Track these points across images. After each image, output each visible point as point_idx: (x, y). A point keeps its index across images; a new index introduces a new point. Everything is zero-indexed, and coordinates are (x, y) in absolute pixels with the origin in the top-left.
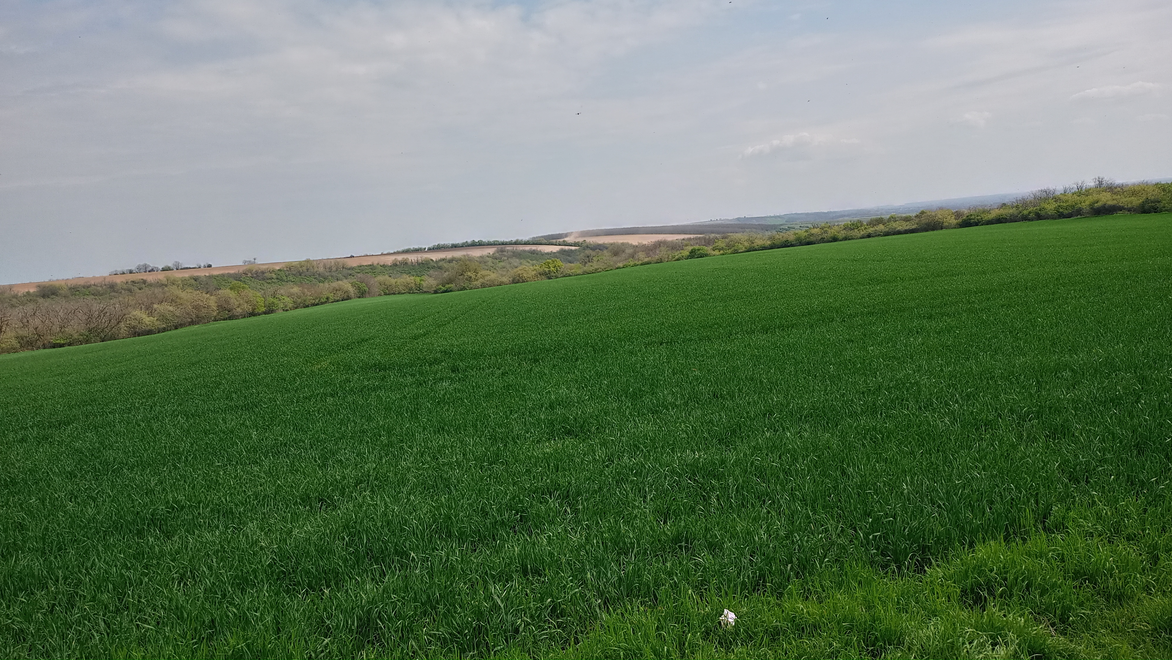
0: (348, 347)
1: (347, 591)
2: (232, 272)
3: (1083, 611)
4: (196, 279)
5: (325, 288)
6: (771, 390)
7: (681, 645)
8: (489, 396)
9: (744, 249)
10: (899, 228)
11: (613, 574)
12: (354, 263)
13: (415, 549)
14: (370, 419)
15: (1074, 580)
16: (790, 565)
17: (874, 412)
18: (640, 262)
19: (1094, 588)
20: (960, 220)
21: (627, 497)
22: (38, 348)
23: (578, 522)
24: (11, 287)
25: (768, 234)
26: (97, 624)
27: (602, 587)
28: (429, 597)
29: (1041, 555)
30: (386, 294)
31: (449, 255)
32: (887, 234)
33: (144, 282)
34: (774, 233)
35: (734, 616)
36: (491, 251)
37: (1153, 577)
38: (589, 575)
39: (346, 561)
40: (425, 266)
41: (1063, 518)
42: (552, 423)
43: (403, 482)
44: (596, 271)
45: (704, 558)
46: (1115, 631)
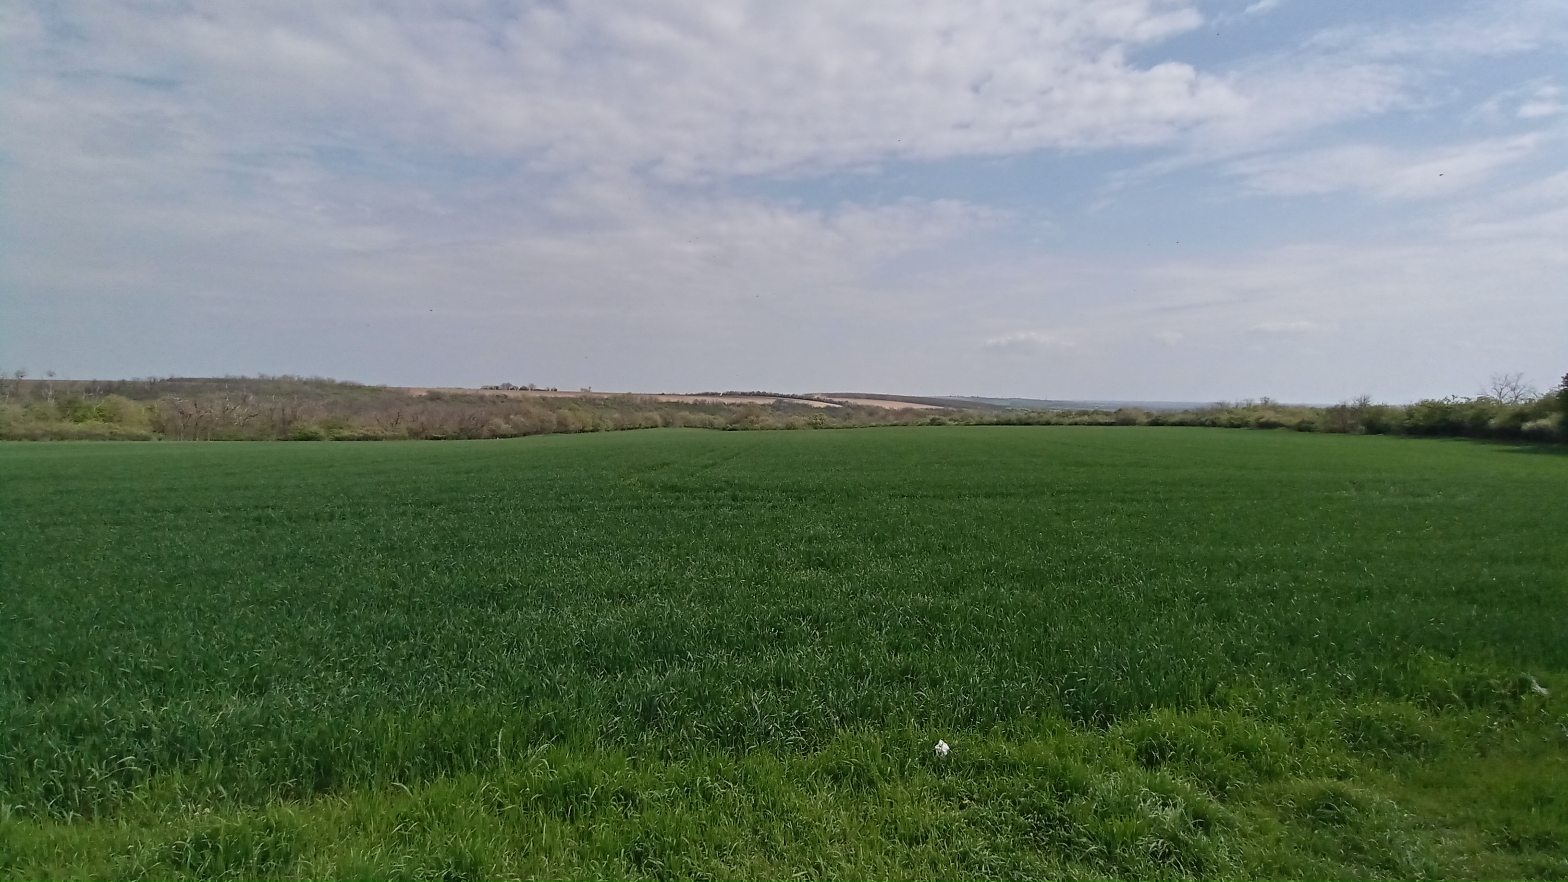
0: (652, 468)
1: (635, 677)
2: (572, 396)
3: (1238, 782)
4: (544, 399)
5: (639, 417)
6: (990, 548)
7: (902, 766)
8: (760, 524)
9: (974, 423)
10: (1101, 421)
11: (850, 695)
12: (664, 399)
13: (693, 651)
14: (665, 532)
15: (1232, 753)
16: (996, 708)
17: (1074, 579)
18: (890, 424)
19: (1249, 762)
20: (1150, 420)
21: (866, 628)
22: (422, 439)
23: (824, 645)
24: (409, 389)
25: (995, 412)
26: (442, 676)
27: (840, 706)
28: (699, 693)
29: (1205, 727)
30: (685, 427)
31: (738, 401)
32: (1090, 424)
33: (506, 397)
34: (1000, 412)
35: (948, 748)
36: (771, 401)
37: (1299, 759)
38: (830, 695)
39: (637, 651)
40: (716, 409)
41: (1225, 695)
42: (809, 554)
43: (687, 590)
44: (853, 427)
45: (926, 692)
46: (1266, 804)
